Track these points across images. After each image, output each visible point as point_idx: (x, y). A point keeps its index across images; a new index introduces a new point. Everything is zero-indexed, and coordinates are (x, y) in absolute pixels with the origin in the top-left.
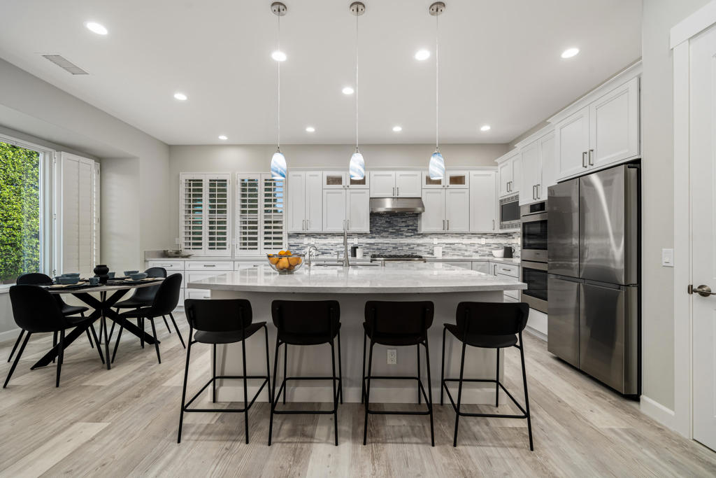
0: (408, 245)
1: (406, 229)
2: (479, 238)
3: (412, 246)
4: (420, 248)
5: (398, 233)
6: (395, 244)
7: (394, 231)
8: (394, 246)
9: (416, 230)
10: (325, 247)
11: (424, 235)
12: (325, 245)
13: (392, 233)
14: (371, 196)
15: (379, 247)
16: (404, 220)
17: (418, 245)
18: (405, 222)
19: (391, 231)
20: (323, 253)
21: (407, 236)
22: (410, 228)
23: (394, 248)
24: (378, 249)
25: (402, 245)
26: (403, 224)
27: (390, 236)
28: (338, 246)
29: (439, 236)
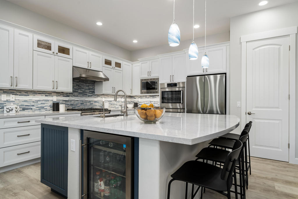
0: (90, 102)
1: (88, 91)
2: (121, 98)
3: (92, 102)
4: (96, 104)
5: (84, 94)
6: (82, 101)
7: (82, 92)
8: (81, 102)
9: (94, 92)
10: (26, 104)
11: (98, 96)
12: (25, 101)
13: (80, 93)
14: (74, 65)
15: (72, 103)
16: (88, 85)
17: (95, 102)
18: (88, 86)
19: (79, 91)
20: (24, 109)
21: (89, 96)
22: (91, 90)
23: (81, 104)
24: (72, 105)
25: (86, 102)
26: (87, 88)
27: (79, 95)
28: (39, 103)
29: (106, 96)
